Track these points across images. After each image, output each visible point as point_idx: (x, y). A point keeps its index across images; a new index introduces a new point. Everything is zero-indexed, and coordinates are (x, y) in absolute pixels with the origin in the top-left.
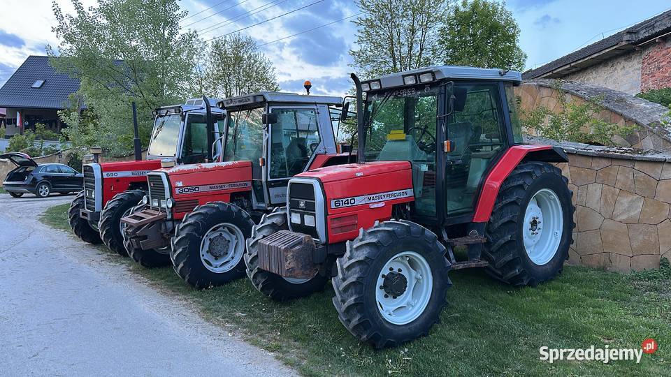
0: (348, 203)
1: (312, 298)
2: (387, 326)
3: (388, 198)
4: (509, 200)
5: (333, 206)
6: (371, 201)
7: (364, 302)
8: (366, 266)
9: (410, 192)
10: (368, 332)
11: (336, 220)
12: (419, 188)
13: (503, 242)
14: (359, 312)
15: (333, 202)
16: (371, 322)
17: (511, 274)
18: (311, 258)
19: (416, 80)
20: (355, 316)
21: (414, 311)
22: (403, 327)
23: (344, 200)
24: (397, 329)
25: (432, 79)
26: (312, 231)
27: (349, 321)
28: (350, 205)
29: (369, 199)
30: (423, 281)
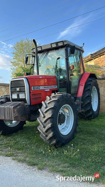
0: (38, 88)
1: (19, 132)
2: (62, 136)
3: (50, 88)
4: (87, 89)
5: (32, 89)
6: (45, 89)
7: (54, 126)
8: (54, 110)
9: (56, 87)
10: (56, 139)
11: (33, 95)
12: (59, 86)
13: (87, 103)
14: (52, 131)
15: (32, 87)
16: (57, 135)
17: (89, 114)
18: (24, 112)
19: (56, 45)
20: (50, 133)
21: (68, 129)
22: (66, 136)
23: (36, 87)
24: (65, 137)
25: (63, 45)
26: (24, 100)
27: (47, 136)
28: (38, 89)
29: (45, 88)
30: (70, 117)
